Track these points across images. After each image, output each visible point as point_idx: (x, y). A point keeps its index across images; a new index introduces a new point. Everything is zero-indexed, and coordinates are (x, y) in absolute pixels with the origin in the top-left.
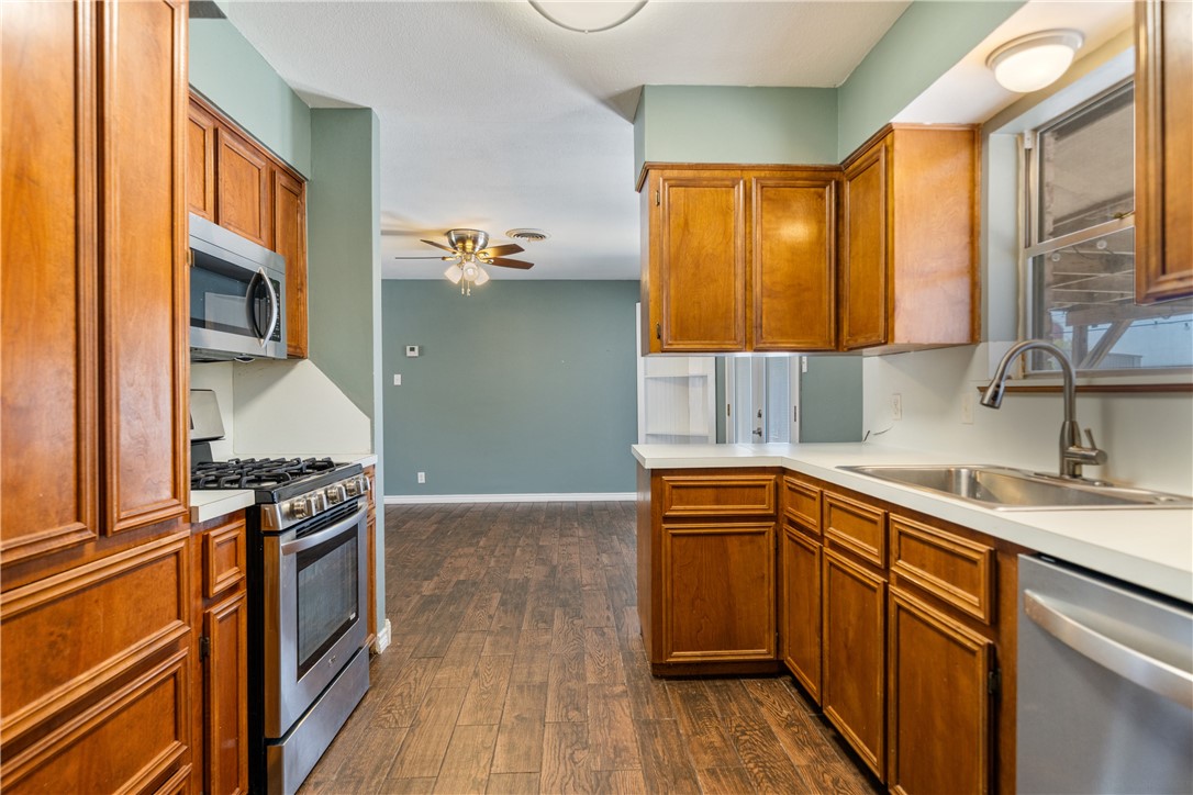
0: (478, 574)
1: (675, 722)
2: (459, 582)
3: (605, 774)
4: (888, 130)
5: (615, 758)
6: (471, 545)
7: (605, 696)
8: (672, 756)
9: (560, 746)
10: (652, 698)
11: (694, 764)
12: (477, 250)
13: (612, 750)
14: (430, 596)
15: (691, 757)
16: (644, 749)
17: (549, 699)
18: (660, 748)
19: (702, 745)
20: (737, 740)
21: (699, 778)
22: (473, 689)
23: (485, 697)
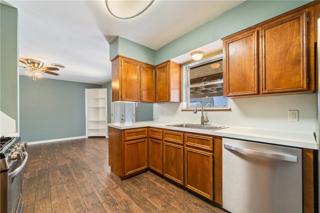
0: (46, 167)
1: (134, 189)
2: (39, 171)
3: (128, 209)
4: (169, 61)
5: (127, 204)
6: (36, 158)
7: (113, 189)
8: (139, 197)
9: (110, 207)
10: (125, 185)
11: (145, 197)
12: (39, 67)
13: (125, 202)
14: (30, 178)
15: (144, 196)
16: (132, 198)
17: (98, 196)
18: (135, 197)
19: (144, 192)
20: (150, 188)
21: (149, 200)
22: (69, 203)
23: (76, 203)
